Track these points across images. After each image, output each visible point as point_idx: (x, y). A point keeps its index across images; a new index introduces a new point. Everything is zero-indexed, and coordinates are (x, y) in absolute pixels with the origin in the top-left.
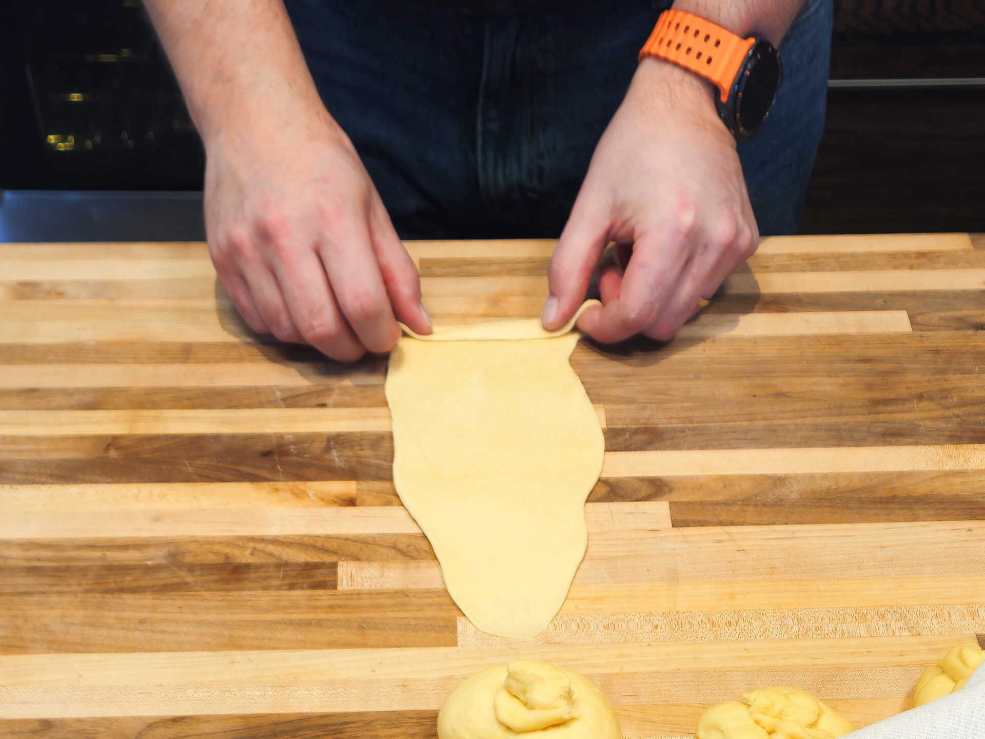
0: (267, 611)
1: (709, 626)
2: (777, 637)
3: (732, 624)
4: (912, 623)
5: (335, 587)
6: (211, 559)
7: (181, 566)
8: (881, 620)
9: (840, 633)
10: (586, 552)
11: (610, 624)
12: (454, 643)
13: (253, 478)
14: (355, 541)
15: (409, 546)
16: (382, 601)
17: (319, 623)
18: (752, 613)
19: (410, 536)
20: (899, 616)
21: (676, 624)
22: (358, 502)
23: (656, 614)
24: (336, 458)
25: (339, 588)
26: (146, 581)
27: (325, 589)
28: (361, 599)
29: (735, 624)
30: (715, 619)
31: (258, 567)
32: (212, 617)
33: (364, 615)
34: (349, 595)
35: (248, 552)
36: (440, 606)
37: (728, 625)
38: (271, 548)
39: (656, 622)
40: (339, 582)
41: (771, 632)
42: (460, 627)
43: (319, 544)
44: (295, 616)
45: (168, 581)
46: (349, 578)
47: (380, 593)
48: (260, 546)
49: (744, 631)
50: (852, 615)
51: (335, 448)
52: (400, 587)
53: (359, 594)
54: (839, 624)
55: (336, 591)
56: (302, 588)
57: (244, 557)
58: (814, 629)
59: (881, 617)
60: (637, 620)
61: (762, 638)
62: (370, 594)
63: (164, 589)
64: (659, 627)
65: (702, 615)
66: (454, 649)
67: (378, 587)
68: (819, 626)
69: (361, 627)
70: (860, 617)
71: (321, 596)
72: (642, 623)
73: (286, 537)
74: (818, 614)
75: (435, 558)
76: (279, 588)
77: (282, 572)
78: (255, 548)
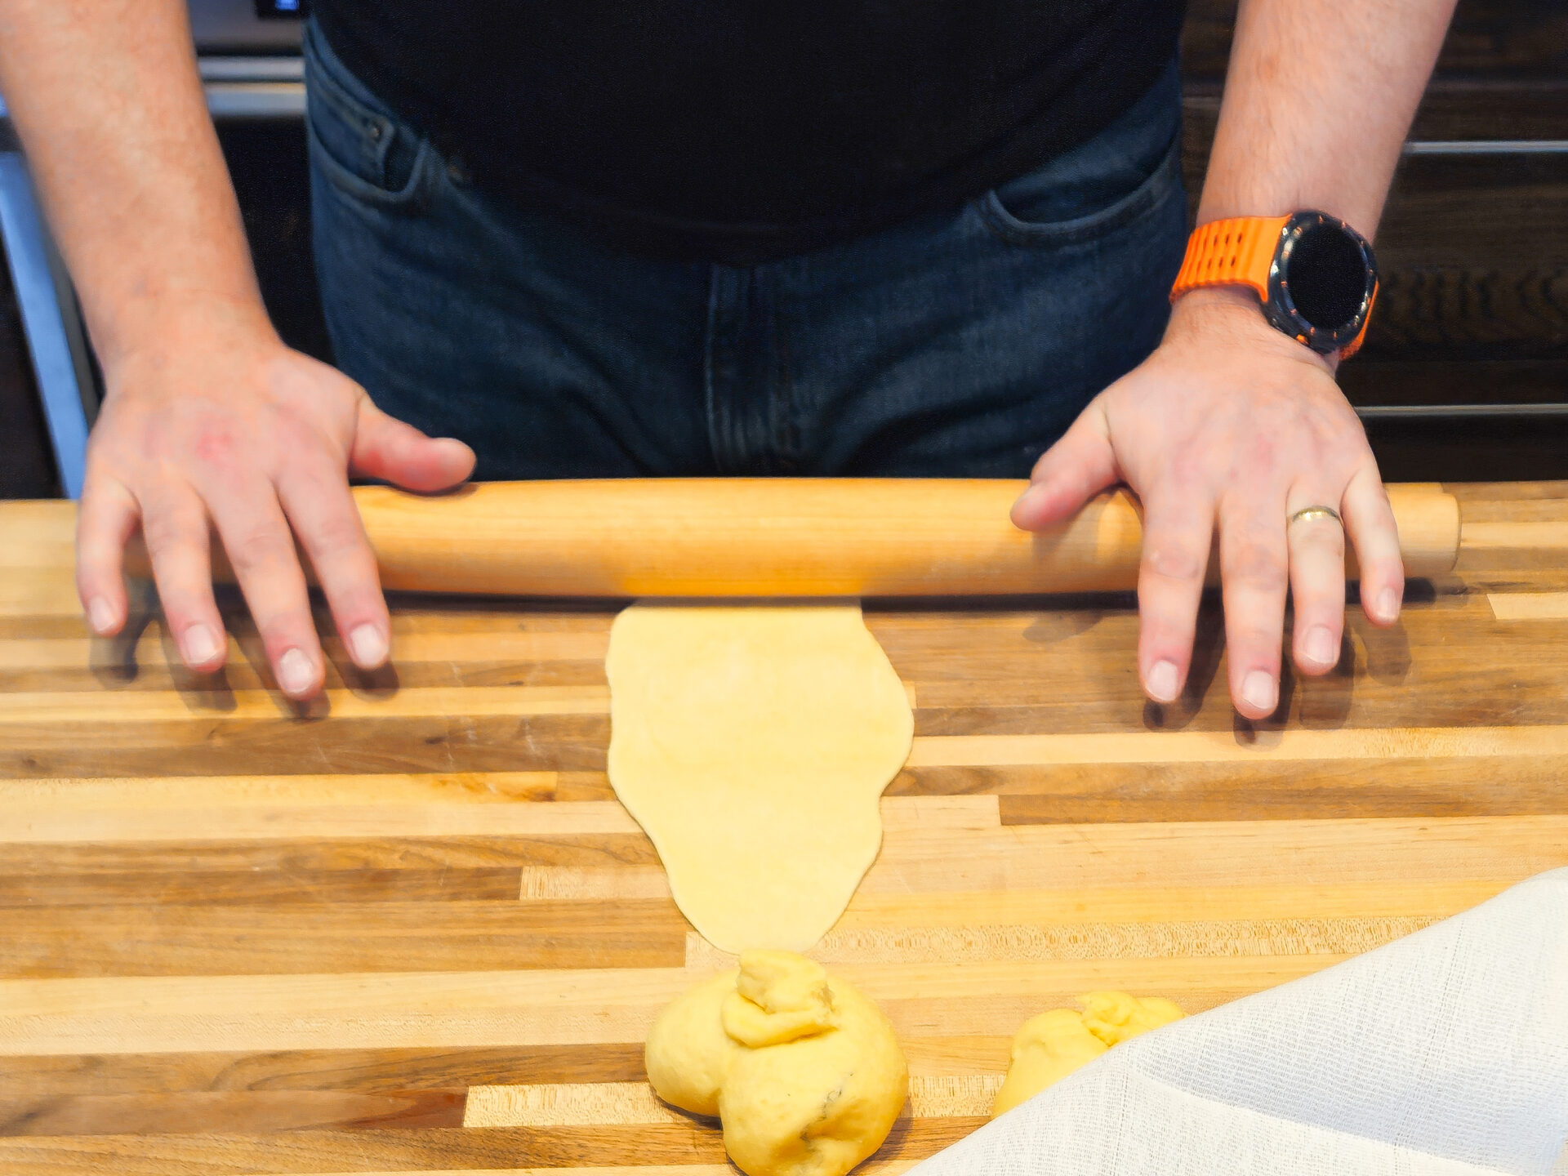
0: (417, 926)
1: (1045, 942)
3: (1079, 942)
4: (1334, 938)
5: (516, 897)
6: (345, 864)
7: (300, 872)
8: (1290, 935)
9: (1232, 952)
11: (904, 940)
12: (680, 963)
13: (413, 769)
14: (550, 843)
15: (622, 847)
16: (582, 913)
17: (489, 940)
18: (1107, 927)
19: (627, 836)
20: (1316, 931)
21: (999, 940)
22: (557, 796)
23: (969, 928)
24: (531, 745)
25: (522, 897)
26: (250, 891)
27: (502, 899)
28: (552, 911)
29: (1083, 940)
30: (1054, 935)
31: (410, 874)
32: (338, 933)
33: (554, 930)
34: (536, 906)
35: (396, 856)
36: (662, 919)
37: (1072, 941)
38: (429, 852)
39: (970, 938)
40: (522, 891)
41: (1133, 949)
42: (690, 945)
43: (499, 845)
44: (458, 932)
45: (283, 890)
46: (537, 887)
47: (578, 905)
48: (414, 849)
49: (1094, 949)
50: (1249, 929)
51: (531, 734)
52: (608, 897)
53: (550, 906)
54: (1230, 941)
55: (516, 902)
56: (470, 899)
57: (392, 862)
58: (1194, 946)
59: (1291, 931)
60: (943, 935)
61: (1119, 957)
62: (565, 905)
63: (274, 901)
64: (973, 944)
65: (1035, 930)
66: (679, 970)
67: (578, 896)
68: (1202, 943)
69: (549, 945)
70: (1262, 932)
71: (495, 907)
72: (950, 939)
73: (452, 837)
74: (1201, 929)
75: (660, 863)
76: (437, 898)
77: (442, 880)
78: (407, 852)
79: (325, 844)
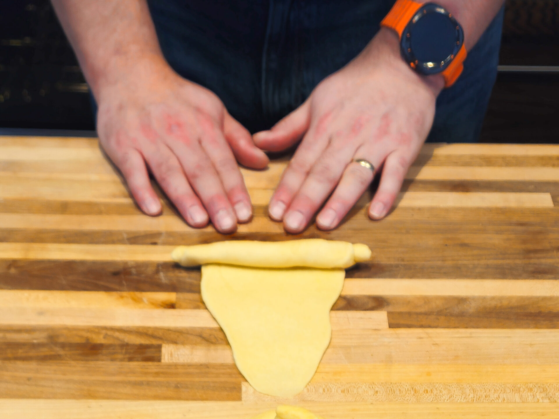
0: (114, 375)
1: (412, 392)
2: (459, 401)
3: (428, 392)
4: (551, 394)
5: (159, 360)
6: (77, 340)
7: (56, 344)
8: (530, 392)
9: (502, 400)
10: (330, 343)
11: (345, 390)
12: (240, 399)
13: (107, 289)
14: (174, 331)
15: (210, 335)
16: (191, 370)
17: (148, 384)
18: (442, 385)
19: (211, 329)
20: (542, 390)
21: (390, 391)
22: (176, 306)
23: (377, 384)
24: (163, 277)
25: (163, 361)
26: (33, 353)
27: (152, 361)
28: (177, 369)
29: (430, 392)
30: (417, 388)
31: (109, 346)
32: (76, 377)
33: (179, 379)
34: (169, 366)
35: (101, 336)
36: (230, 375)
37: (425, 392)
38: (117, 334)
39: (377, 389)
40: (162, 357)
41: (455, 397)
42: (244, 389)
43: (150, 332)
44: (133, 378)
45: (48, 353)
46: (170, 355)
47: (190, 365)
48: (110, 333)
49: (436, 397)
50: (510, 388)
51: (162, 271)
52: (204, 362)
53: (176, 366)
54: (501, 394)
55: (159, 363)
56: (138, 361)
57: (100, 339)
58: (484, 396)
59: (530, 389)
60: (364, 387)
61: (449, 401)
62: (184, 366)
63: (44, 359)
64: (378, 393)
65: (407, 385)
66: (239, 403)
67: (189, 361)
68: (488, 394)
69: (177, 387)
70: (516, 389)
71: (150, 366)
72: (367, 390)
73: (128, 327)
74: (487, 387)
75: (228, 343)
76: (122, 360)
77: (124, 350)
78: (106, 334)
79: (67, 328)
